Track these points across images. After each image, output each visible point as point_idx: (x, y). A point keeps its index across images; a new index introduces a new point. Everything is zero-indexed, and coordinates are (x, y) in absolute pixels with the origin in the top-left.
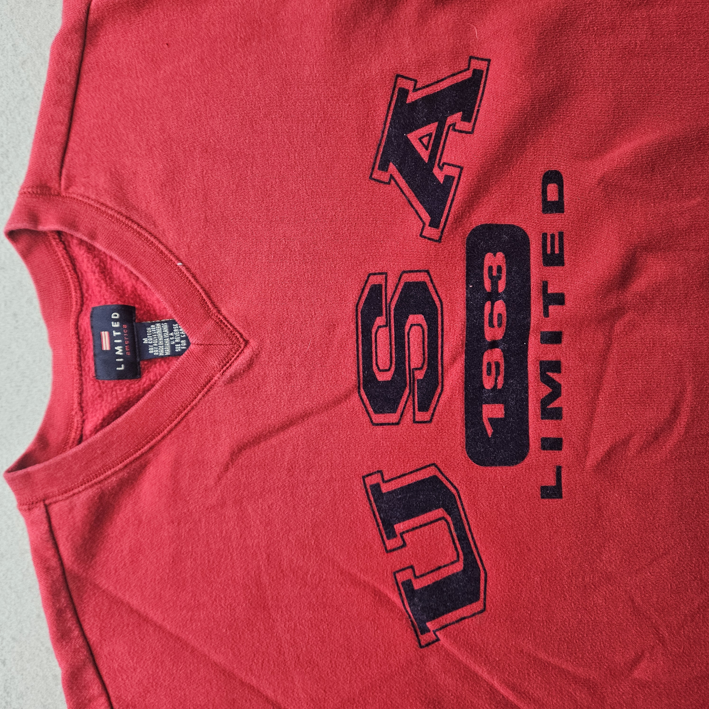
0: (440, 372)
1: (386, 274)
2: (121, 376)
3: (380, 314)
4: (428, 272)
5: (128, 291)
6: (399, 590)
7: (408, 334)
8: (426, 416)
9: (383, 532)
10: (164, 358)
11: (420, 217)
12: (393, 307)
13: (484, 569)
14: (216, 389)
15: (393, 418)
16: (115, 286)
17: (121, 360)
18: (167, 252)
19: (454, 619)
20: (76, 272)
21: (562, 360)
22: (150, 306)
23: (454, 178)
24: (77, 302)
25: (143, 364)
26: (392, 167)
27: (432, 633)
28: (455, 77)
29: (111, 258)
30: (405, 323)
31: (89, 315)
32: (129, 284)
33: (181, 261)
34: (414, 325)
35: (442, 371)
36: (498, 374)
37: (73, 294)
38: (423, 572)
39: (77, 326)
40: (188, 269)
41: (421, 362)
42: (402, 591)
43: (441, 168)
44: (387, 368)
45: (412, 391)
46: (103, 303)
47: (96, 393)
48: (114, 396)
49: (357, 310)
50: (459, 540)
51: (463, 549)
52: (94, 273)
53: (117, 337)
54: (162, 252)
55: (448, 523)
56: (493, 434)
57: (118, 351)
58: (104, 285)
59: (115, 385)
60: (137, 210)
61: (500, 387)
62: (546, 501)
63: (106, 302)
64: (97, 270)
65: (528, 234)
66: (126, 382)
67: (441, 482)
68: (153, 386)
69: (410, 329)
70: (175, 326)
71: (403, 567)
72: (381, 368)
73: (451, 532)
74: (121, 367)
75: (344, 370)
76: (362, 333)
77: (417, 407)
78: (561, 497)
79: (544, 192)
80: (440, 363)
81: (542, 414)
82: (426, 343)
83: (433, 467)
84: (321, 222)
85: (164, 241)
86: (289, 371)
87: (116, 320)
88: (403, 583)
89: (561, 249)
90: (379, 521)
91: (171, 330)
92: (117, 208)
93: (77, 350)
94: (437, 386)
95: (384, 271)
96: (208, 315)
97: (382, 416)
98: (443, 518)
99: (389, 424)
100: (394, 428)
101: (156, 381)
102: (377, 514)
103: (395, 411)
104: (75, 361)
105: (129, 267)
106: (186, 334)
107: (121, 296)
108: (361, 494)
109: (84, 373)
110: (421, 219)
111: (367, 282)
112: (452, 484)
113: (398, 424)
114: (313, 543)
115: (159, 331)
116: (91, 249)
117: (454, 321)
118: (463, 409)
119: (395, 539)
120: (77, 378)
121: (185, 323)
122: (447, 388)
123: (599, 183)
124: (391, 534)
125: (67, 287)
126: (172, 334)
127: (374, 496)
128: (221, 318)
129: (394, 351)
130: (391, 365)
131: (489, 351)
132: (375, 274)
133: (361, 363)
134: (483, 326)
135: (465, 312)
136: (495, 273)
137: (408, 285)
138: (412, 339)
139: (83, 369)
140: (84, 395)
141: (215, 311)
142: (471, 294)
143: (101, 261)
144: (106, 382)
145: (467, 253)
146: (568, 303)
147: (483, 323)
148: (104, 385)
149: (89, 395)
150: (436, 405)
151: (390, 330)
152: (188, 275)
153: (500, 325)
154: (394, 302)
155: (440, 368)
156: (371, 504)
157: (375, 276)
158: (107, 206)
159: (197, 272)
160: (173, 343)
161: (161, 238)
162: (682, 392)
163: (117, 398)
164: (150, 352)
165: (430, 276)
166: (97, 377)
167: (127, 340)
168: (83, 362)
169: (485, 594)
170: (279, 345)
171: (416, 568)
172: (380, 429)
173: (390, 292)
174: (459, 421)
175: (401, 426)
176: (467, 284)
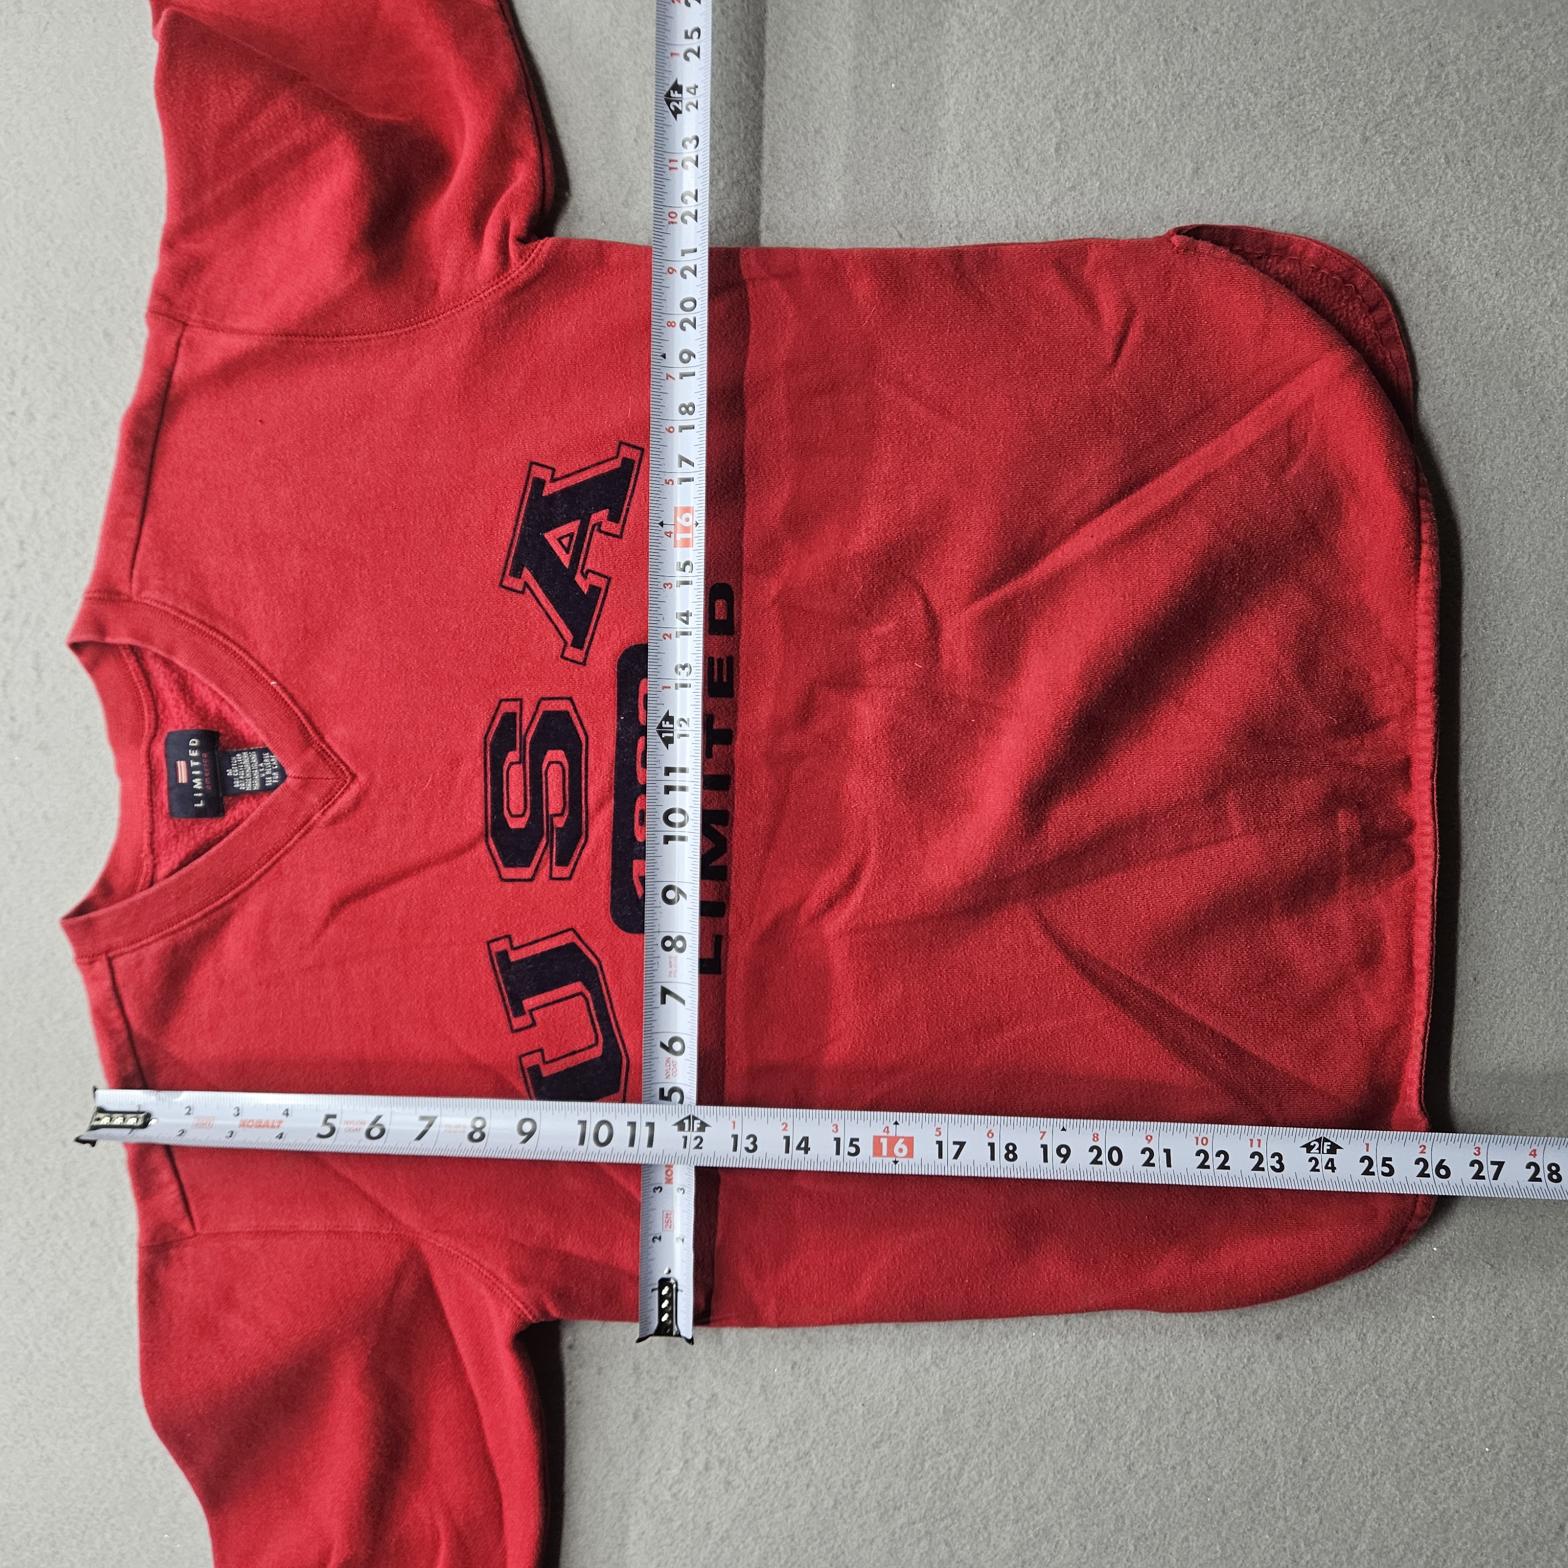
0: (584, 820)
1: (521, 700)
2: (200, 813)
3: (513, 748)
4: (571, 699)
5: (211, 714)
7: (546, 774)
8: (565, 872)
10: (253, 793)
11: (560, 633)
12: (529, 740)
13: (627, 1055)
14: (315, 831)
15: (527, 873)
16: (196, 707)
17: (200, 795)
18: (258, 669)
20: (151, 690)
21: (729, 810)
22: (238, 731)
24: (150, 725)
25: (226, 800)
29: (193, 676)
31: (163, 741)
32: (213, 705)
33: (275, 679)
34: (553, 762)
35: (587, 818)
37: (146, 715)
38: (554, 1057)
39: (149, 754)
40: (285, 689)
41: (561, 807)
44: (520, 813)
46: (180, 728)
47: (171, 833)
48: (191, 836)
49: (485, 743)
50: (598, 1020)
51: (602, 1030)
52: (172, 691)
53: (196, 768)
54: (252, 669)
55: (586, 999)
57: (196, 784)
58: (183, 706)
59: (192, 824)
60: (223, 619)
63: (184, 726)
64: (175, 687)
66: (206, 822)
67: (581, 951)
68: (237, 825)
69: (547, 768)
70: (266, 755)
71: (530, 1050)
72: (514, 813)
73: (589, 1010)
74: (200, 803)
75: (469, 814)
76: (491, 770)
77: (554, 861)
78: (719, 972)
79: (711, 609)
80: (584, 809)
81: (702, 873)
82: (567, 785)
83: (571, 933)
84: (443, 636)
85: (255, 655)
86: (404, 812)
87: (194, 748)
88: (529, 1069)
89: (730, 677)
90: (505, 995)
91: (261, 760)
92: (199, 616)
93: (149, 782)
94: (580, 837)
95: (519, 696)
96: (308, 742)
97: (512, 870)
98: (581, 994)
99: (520, 880)
100: (527, 884)
101: (242, 820)
102: (503, 986)
103: (528, 864)
104: (145, 796)
105: (214, 687)
106: (279, 764)
107: (203, 720)
108: (485, 962)
109: (155, 810)
110: (562, 636)
111: (497, 709)
112: (593, 953)
113: (531, 880)
114: (426, 1016)
115: (246, 761)
116: (167, 663)
117: (601, 759)
118: (610, 864)
119: (522, 1017)
120: (147, 815)
121: (281, 751)
122: (592, 838)
124: (519, 1010)
125: (139, 706)
126: (261, 765)
127: (499, 965)
128: (324, 746)
129: (528, 793)
130: (525, 810)
131: (642, 795)
132: (507, 700)
133: (489, 807)
134: (635, 767)
135: (614, 749)
137: (547, 715)
138: (550, 780)
139: (155, 804)
140: (156, 835)
141: (316, 738)
142: (622, 727)
143: (180, 675)
144: (183, 820)
145: (618, 678)
146: (737, 742)
147: (635, 762)
148: (180, 824)
149: (162, 834)
150: (578, 859)
151: (524, 767)
152: (284, 695)
154: (530, 735)
155: (584, 815)
156: (496, 975)
157: (508, 703)
158: (187, 615)
159: (296, 693)
160: (263, 775)
161: (251, 652)
163: (194, 838)
164: (235, 786)
165: (573, 704)
166: (171, 814)
167: (207, 772)
168: (156, 796)
169: (626, 1084)
170: (392, 781)
171: (545, 1051)
172: (510, 886)
173: (525, 723)
174: (604, 879)
175: (535, 882)
176: (619, 715)
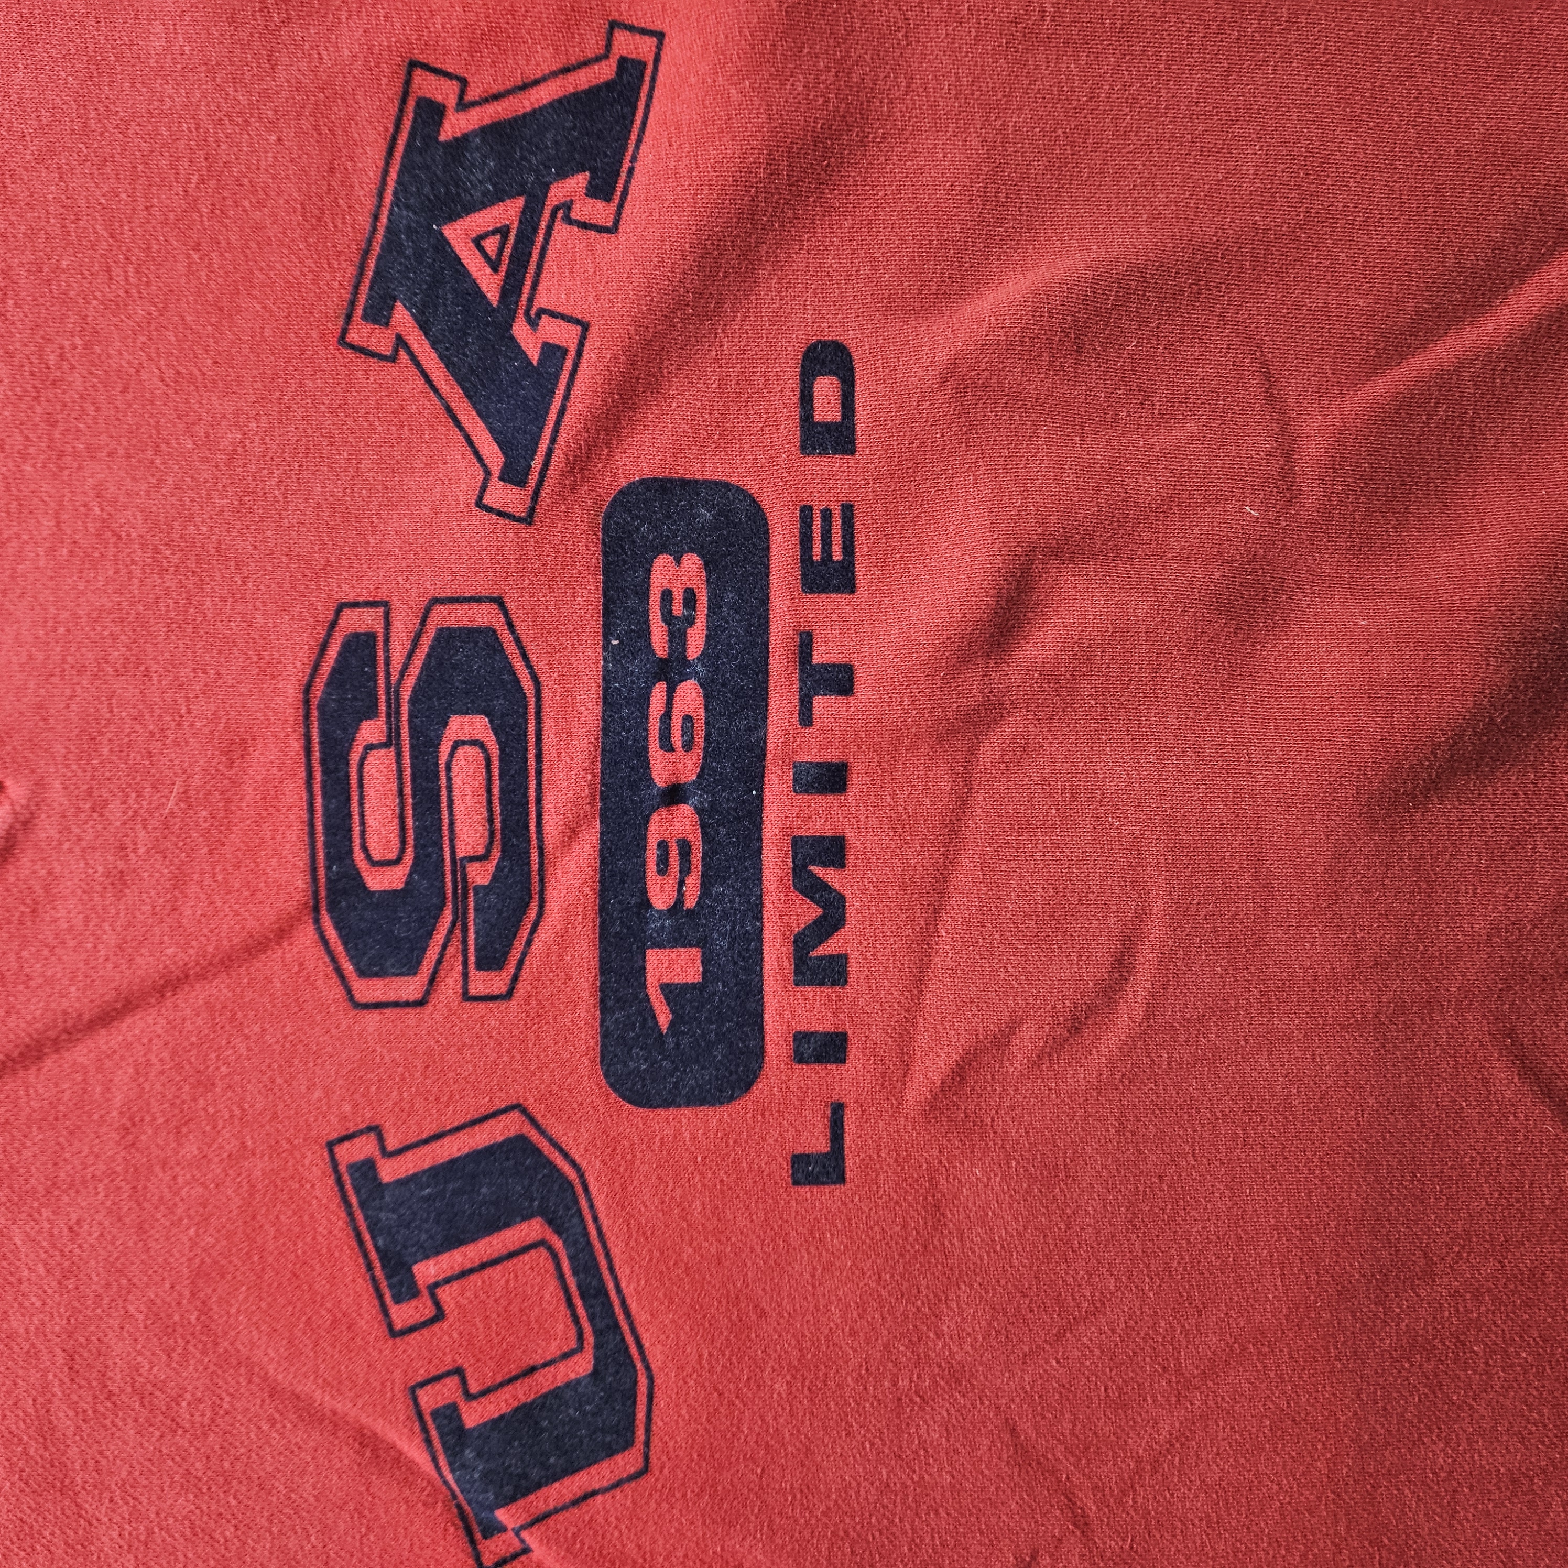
0: (535, 867)
3: (371, 712)
4: (500, 602)
6: (425, 1429)
7: (448, 768)
8: (497, 982)
9: (384, 1285)
11: (476, 453)
12: (406, 695)
13: (648, 1368)
19: (568, 1497)
21: (849, 834)
23: (565, 351)
26: (402, 316)
27: (511, 1534)
28: (571, 78)
30: (440, 737)
34: (464, 743)
35: (541, 864)
36: (685, 870)
38: (488, 1382)
41: (484, 841)
42: (434, 1433)
43: (533, 323)
44: (392, 856)
45: (460, 917)
49: (307, 702)
50: (583, 1296)
51: (592, 1318)
55: (555, 1256)
56: (672, 1024)
61: (690, 903)
62: (804, 1191)
65: (765, 504)
67: (538, 1152)
69: (452, 755)
71: (434, 1372)
72: (377, 857)
73: (561, 1277)
75: (274, 862)
76: (323, 762)
77: (472, 959)
78: (841, 1179)
79: (806, 398)
80: (534, 842)
81: (797, 971)
82: (496, 791)
83: (515, 1114)
84: (205, 460)
86: (121, 865)
88: (435, 1414)
89: (849, 548)
90: (373, 1255)
94: (527, 905)
95: (382, 595)
97: (379, 983)
98: (542, 1243)
99: (396, 1004)
100: (411, 1015)
102: (367, 1237)
103: (413, 970)
108: (324, 1189)
110: (480, 459)
111: (333, 625)
112: (566, 1156)
113: (421, 1003)
114: (193, 1318)
117: (570, 734)
118: (595, 963)
119: (414, 1303)
122: (554, 907)
123: (944, 380)
127: (357, 1191)
129: (409, 812)
130: (402, 850)
131: (664, 812)
132: (355, 605)
133: (320, 845)
134: (646, 749)
135: (598, 710)
136: (678, 609)
137: (446, 636)
138: (457, 782)
142: (616, 661)
145: (605, 554)
146: (863, 690)
147: (646, 738)
150: (524, 954)
151: (399, 755)
153: (688, 746)
154: (410, 683)
155: (535, 856)
156: (350, 1214)
157: (357, 611)
162: (1141, 915)
165: (506, 614)
169: (648, 1430)
170: (90, 792)
171: (469, 1373)
172: (374, 1017)
173: (398, 656)
174: (585, 995)
175: (430, 1007)
176: (606, 636)
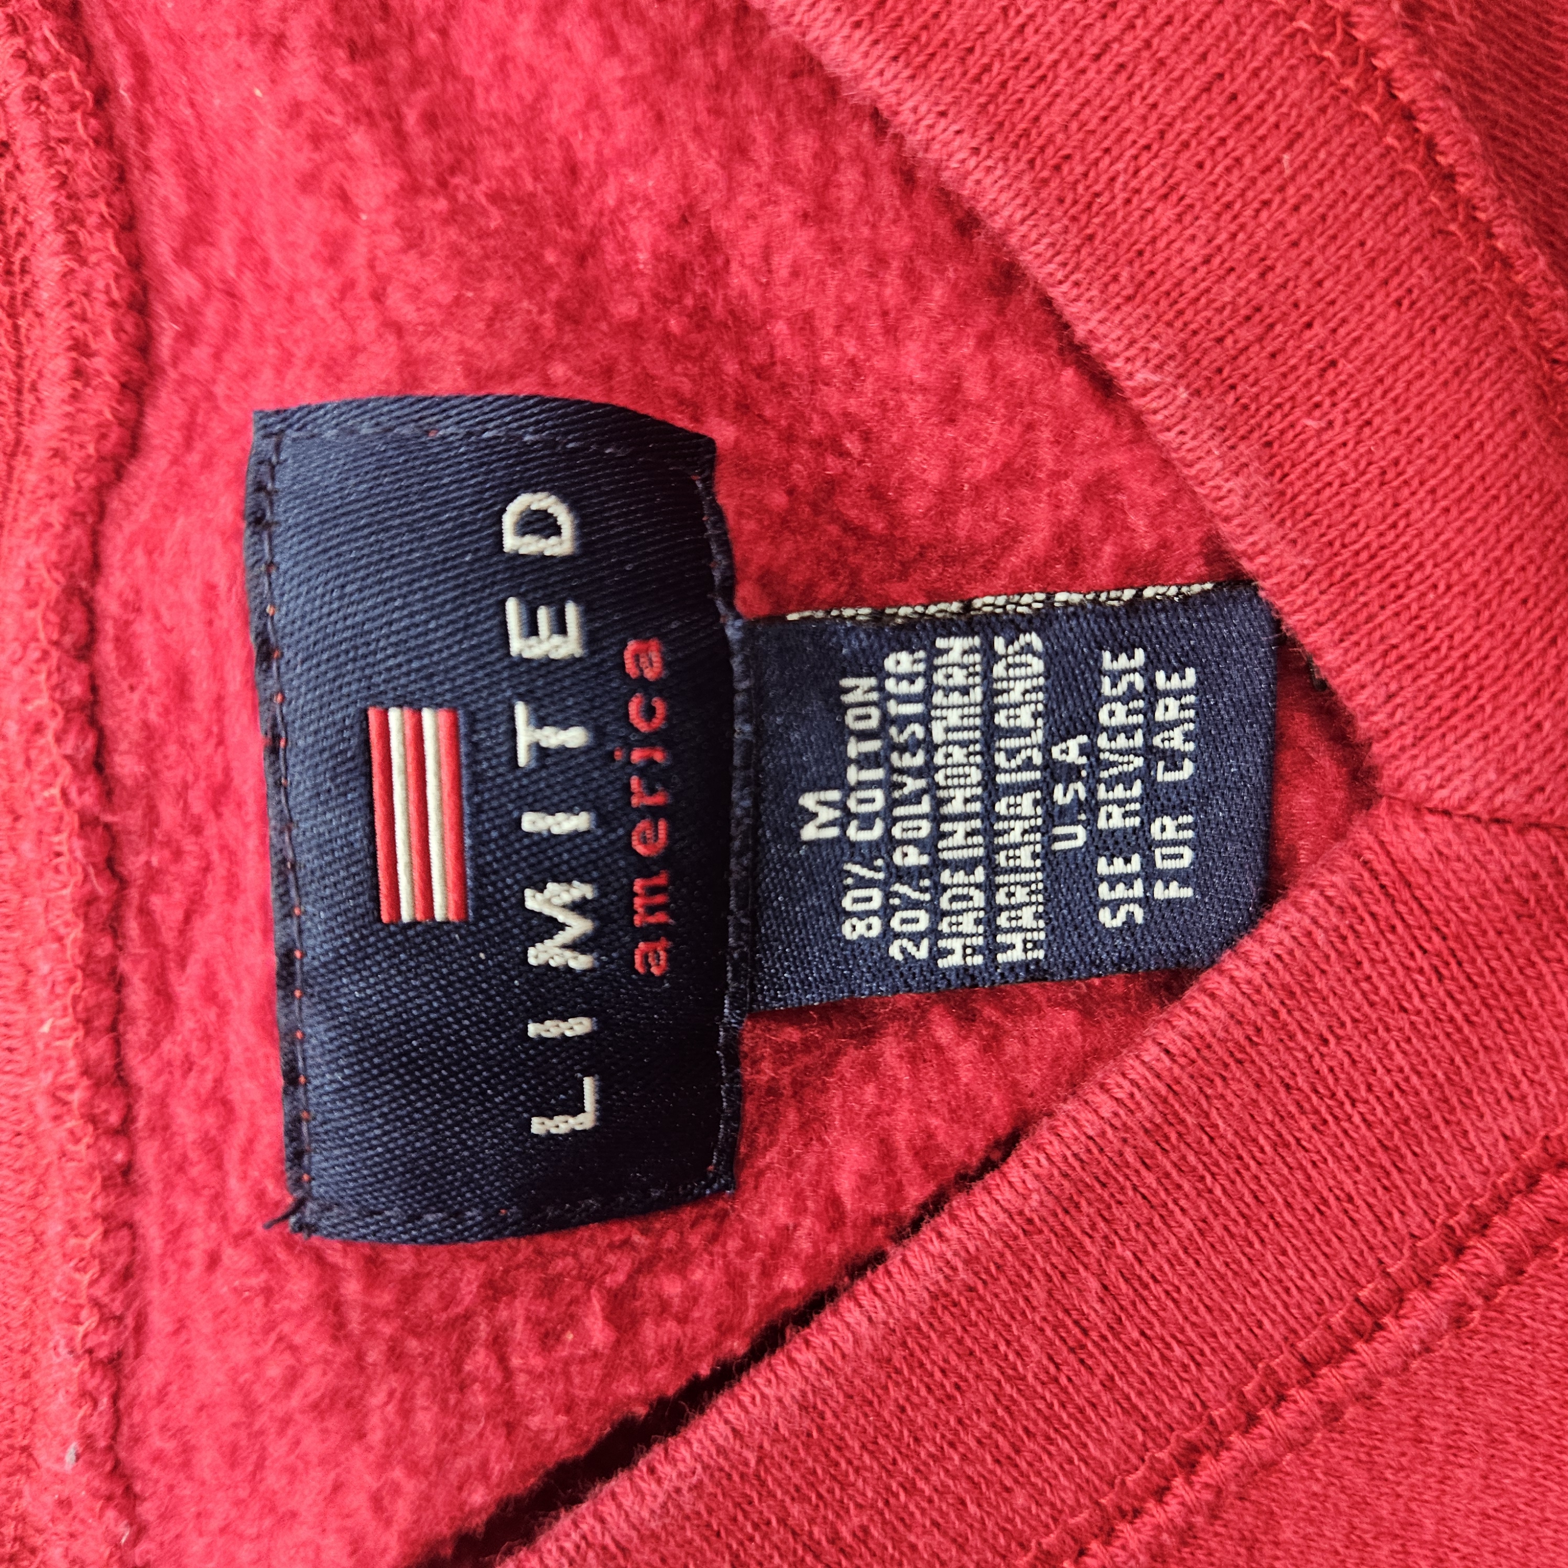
5: (628, 271)
10: (971, 988)
16: (496, 197)
22: (852, 444)
24: (80, 347)
25: (764, 1054)
31: (222, 503)
39: (81, 622)
46: (379, 369)
47: (292, 1379)
48: (479, 1399)
53: (555, 780)
57: (552, 926)
58: (377, 184)
59: (491, 1292)
63: (412, 365)
64: (303, 18)
68: (857, 1271)
70: (1121, 670)
74: (577, 1109)
87: (543, 584)
91: (1073, 705)
93: (88, 902)
104: (54, 1032)
107: (567, 312)
109: (152, 1163)
115: (956, 720)
120: (75, 1200)
126: (1072, 751)
139: (143, 1113)
140: (154, 1377)
144: (404, 1258)
148: (385, 1299)
149: (210, 1381)
160: (1077, 838)
164: (852, 930)
166: (302, 1217)
167: (654, 813)
168: (153, 1044)
